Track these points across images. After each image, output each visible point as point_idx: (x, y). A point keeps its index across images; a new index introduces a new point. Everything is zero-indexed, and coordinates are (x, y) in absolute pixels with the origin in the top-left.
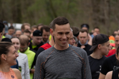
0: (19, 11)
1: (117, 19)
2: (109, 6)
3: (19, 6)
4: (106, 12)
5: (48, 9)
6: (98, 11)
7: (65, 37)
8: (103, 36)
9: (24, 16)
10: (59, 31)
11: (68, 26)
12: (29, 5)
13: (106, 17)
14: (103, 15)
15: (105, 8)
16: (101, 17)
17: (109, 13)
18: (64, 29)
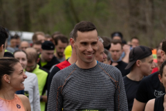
0: (27, 14)
1: (163, 26)
2: (153, 7)
3: (27, 7)
4: (148, 15)
5: (67, 12)
6: (137, 14)
7: (90, 48)
8: (143, 48)
9: (33, 21)
10: (82, 41)
11: (94, 33)
12: (41, 5)
13: (148, 23)
14: (144, 19)
15: (146, 10)
16: (141, 22)
17: (153, 17)
18: (89, 38)
